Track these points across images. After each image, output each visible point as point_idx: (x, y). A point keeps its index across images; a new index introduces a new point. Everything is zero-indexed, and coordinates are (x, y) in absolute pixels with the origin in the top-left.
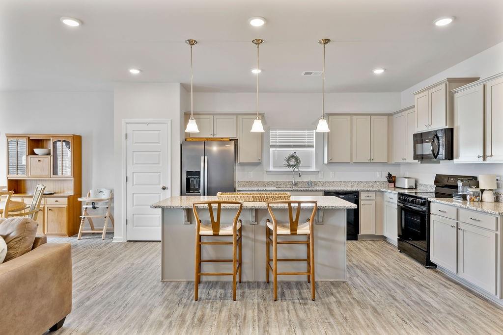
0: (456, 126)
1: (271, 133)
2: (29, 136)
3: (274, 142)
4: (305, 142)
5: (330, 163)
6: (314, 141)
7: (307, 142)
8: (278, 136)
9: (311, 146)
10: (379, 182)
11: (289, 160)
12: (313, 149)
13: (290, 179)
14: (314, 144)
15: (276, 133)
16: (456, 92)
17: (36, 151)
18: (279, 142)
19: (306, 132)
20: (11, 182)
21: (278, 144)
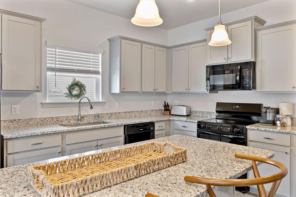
0: (260, 59)
1: (49, 51)
3: (52, 64)
4: (90, 67)
5: (123, 92)
6: (100, 67)
7: (93, 67)
8: (57, 56)
9: (97, 73)
10: (154, 110)
11: (71, 88)
12: (100, 77)
13: (75, 112)
14: (100, 70)
15: (55, 52)
16: (260, 30)
18: (59, 64)
19: (92, 55)
21: (57, 66)
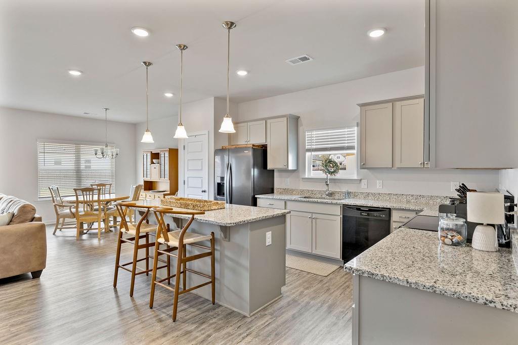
1: (307, 135)
2: (151, 151)
3: (311, 145)
4: (345, 143)
5: (364, 168)
6: (356, 141)
7: (347, 143)
8: (314, 138)
9: (352, 148)
11: (327, 165)
12: (355, 152)
14: (356, 145)
15: (313, 134)
17: (154, 161)
19: (346, 130)
20: (146, 182)
21: (314, 147)
